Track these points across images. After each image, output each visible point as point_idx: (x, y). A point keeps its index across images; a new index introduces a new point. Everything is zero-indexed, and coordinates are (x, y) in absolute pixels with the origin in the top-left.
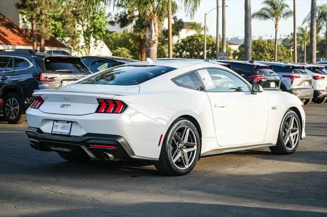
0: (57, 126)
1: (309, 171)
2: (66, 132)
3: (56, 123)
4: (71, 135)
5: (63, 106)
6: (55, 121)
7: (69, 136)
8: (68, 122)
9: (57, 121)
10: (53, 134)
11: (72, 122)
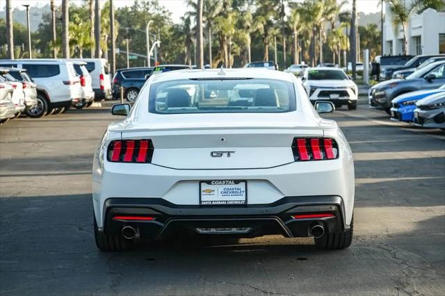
0: (210, 191)
1: (430, 218)
2: (239, 199)
3: (205, 187)
4: (250, 202)
5: (220, 154)
6: (201, 182)
7: (245, 205)
8: (237, 182)
9: (209, 182)
10: (201, 206)
11: (245, 181)
